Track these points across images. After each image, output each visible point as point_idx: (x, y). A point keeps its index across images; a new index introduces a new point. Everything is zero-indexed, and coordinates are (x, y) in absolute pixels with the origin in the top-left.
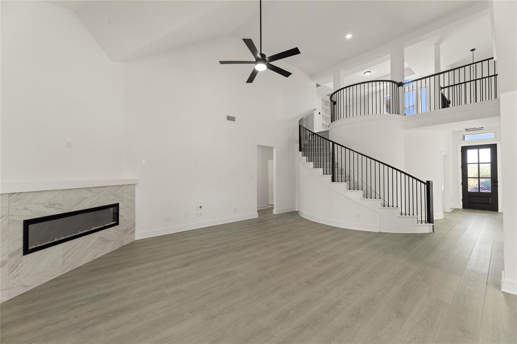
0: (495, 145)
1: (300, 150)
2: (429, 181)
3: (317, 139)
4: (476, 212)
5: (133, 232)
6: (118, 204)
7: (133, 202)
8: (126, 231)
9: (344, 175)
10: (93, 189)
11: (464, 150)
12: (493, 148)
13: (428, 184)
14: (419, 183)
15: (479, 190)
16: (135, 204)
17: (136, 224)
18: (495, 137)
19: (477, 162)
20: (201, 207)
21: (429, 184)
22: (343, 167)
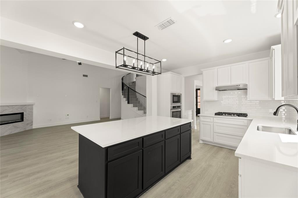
1: (122, 95)
3: (134, 93)
5: (31, 125)
6: (23, 113)
7: (32, 112)
8: (28, 124)
9: (139, 104)
10: (9, 106)
16: (33, 113)
17: (33, 122)
20: (68, 115)
22: (139, 100)
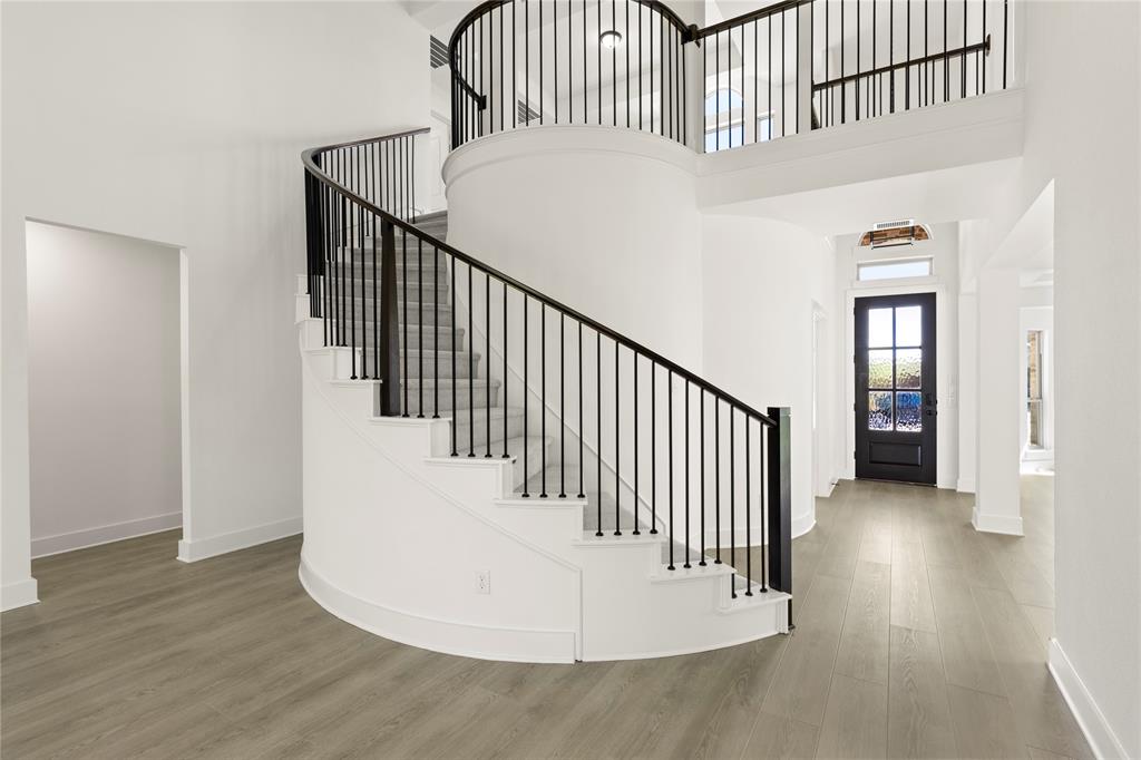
0: (933, 295)
2: (778, 409)
4: (886, 490)
11: (862, 306)
12: (927, 302)
13: (774, 421)
14: (740, 415)
15: (895, 427)
18: (931, 273)
19: (891, 345)
21: (778, 420)
